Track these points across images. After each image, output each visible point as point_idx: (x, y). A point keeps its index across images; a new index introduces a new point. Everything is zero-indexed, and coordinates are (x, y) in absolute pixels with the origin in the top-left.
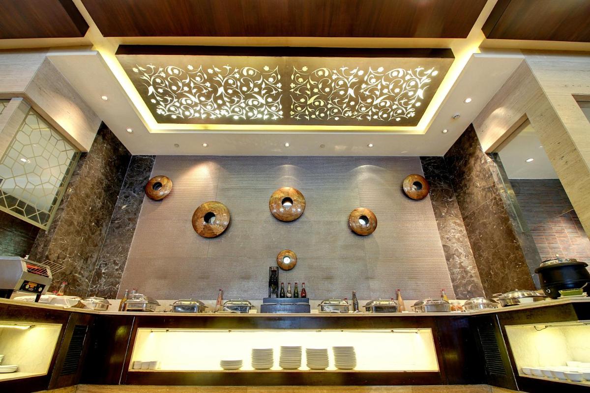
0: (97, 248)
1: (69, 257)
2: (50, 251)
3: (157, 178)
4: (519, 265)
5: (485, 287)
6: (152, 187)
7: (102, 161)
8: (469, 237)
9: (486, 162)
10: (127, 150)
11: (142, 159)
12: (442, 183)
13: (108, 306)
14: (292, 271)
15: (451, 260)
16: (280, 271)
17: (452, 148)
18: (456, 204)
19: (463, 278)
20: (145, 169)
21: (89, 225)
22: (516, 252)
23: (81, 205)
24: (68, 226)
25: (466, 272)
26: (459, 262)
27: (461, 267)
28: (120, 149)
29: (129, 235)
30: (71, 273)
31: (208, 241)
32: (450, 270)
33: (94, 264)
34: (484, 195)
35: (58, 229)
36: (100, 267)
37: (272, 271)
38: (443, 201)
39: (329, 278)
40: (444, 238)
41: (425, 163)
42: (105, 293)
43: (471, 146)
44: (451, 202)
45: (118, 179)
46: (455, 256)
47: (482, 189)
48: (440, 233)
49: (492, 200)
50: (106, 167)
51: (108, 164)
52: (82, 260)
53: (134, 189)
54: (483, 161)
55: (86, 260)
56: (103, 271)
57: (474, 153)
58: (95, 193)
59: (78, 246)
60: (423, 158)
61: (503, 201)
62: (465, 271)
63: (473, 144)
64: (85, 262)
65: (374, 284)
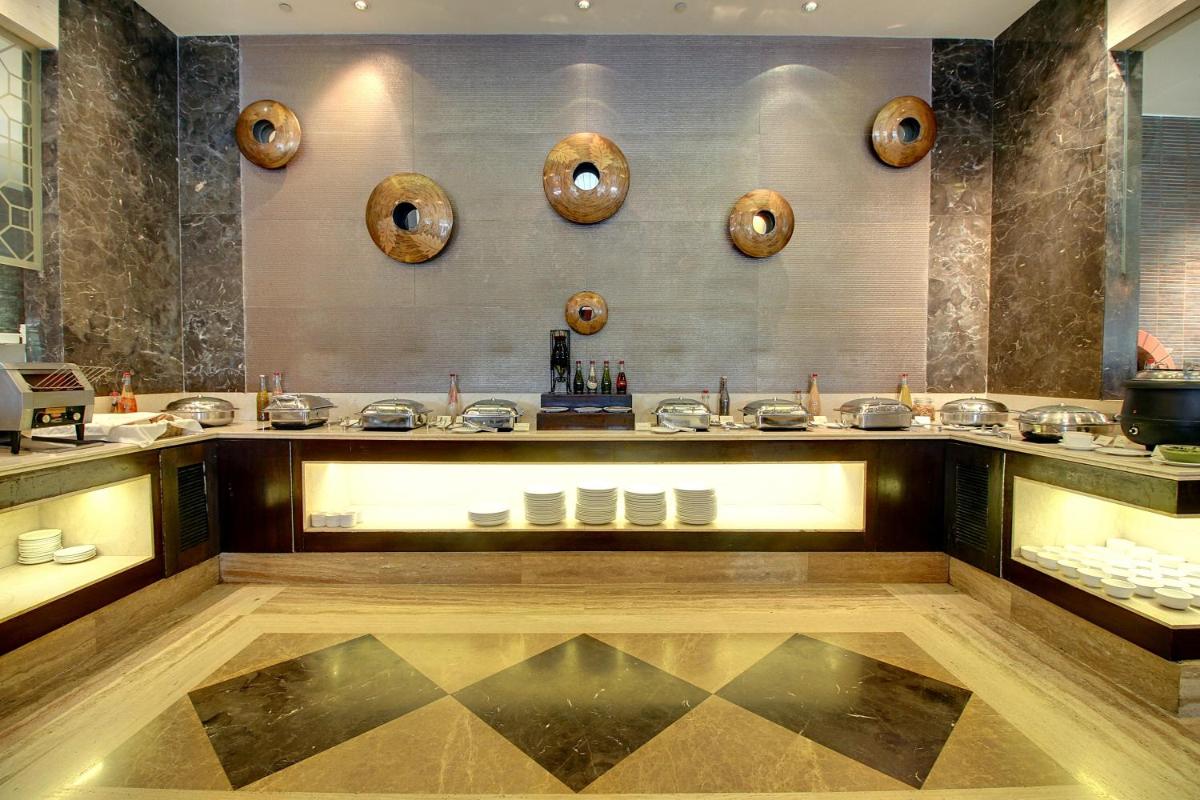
0: (169, 288)
1: (117, 321)
2: (67, 318)
3: (258, 108)
4: (1084, 343)
5: (993, 370)
6: (251, 133)
7: (103, 68)
8: (993, 261)
9: (1103, 79)
10: (160, 24)
11: (206, 46)
12: (970, 121)
13: (233, 412)
14: (598, 335)
15: (939, 312)
16: (574, 335)
17: (1023, 18)
18: (988, 180)
19: (954, 349)
20: (221, 80)
21: (134, 243)
22: (1089, 316)
23: (95, 199)
24: (85, 254)
25: (963, 338)
26: (955, 316)
27: (957, 327)
28: (140, 24)
29: (232, 256)
30: (133, 352)
31: (411, 270)
32: (930, 333)
33: (177, 323)
34: (1065, 169)
35: (65, 265)
36: (192, 328)
37: (556, 338)
38: (959, 169)
39: (676, 350)
40: (937, 264)
41: (942, 58)
42: (220, 379)
43: (1079, 21)
44: (977, 172)
45: (164, 113)
46: (950, 305)
47: (1067, 153)
48: (931, 252)
49: (1079, 186)
50: (119, 84)
51: (122, 74)
52: (148, 322)
53: (210, 138)
54: (1095, 75)
55: (156, 318)
56: (201, 337)
57: (1081, 45)
58: (116, 160)
59: (127, 293)
60: (940, 45)
61: (1107, 194)
62: (961, 337)
63: (1087, 17)
64: (155, 323)
65: (765, 363)
